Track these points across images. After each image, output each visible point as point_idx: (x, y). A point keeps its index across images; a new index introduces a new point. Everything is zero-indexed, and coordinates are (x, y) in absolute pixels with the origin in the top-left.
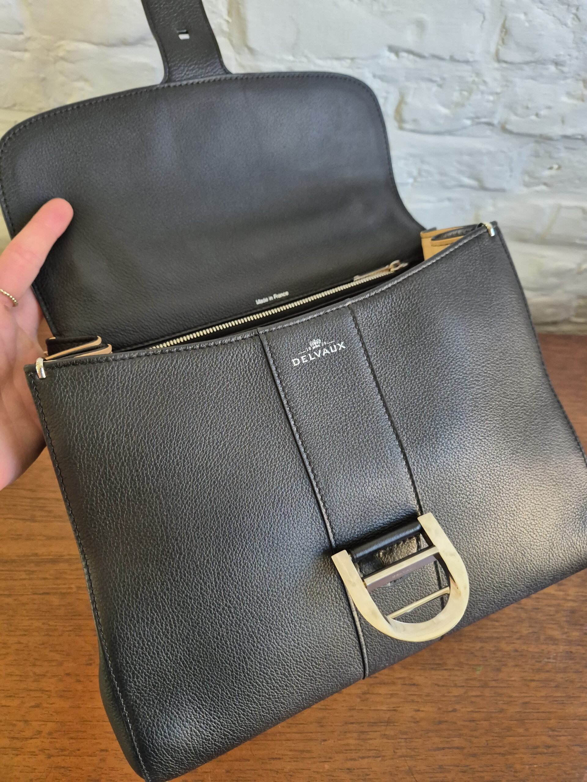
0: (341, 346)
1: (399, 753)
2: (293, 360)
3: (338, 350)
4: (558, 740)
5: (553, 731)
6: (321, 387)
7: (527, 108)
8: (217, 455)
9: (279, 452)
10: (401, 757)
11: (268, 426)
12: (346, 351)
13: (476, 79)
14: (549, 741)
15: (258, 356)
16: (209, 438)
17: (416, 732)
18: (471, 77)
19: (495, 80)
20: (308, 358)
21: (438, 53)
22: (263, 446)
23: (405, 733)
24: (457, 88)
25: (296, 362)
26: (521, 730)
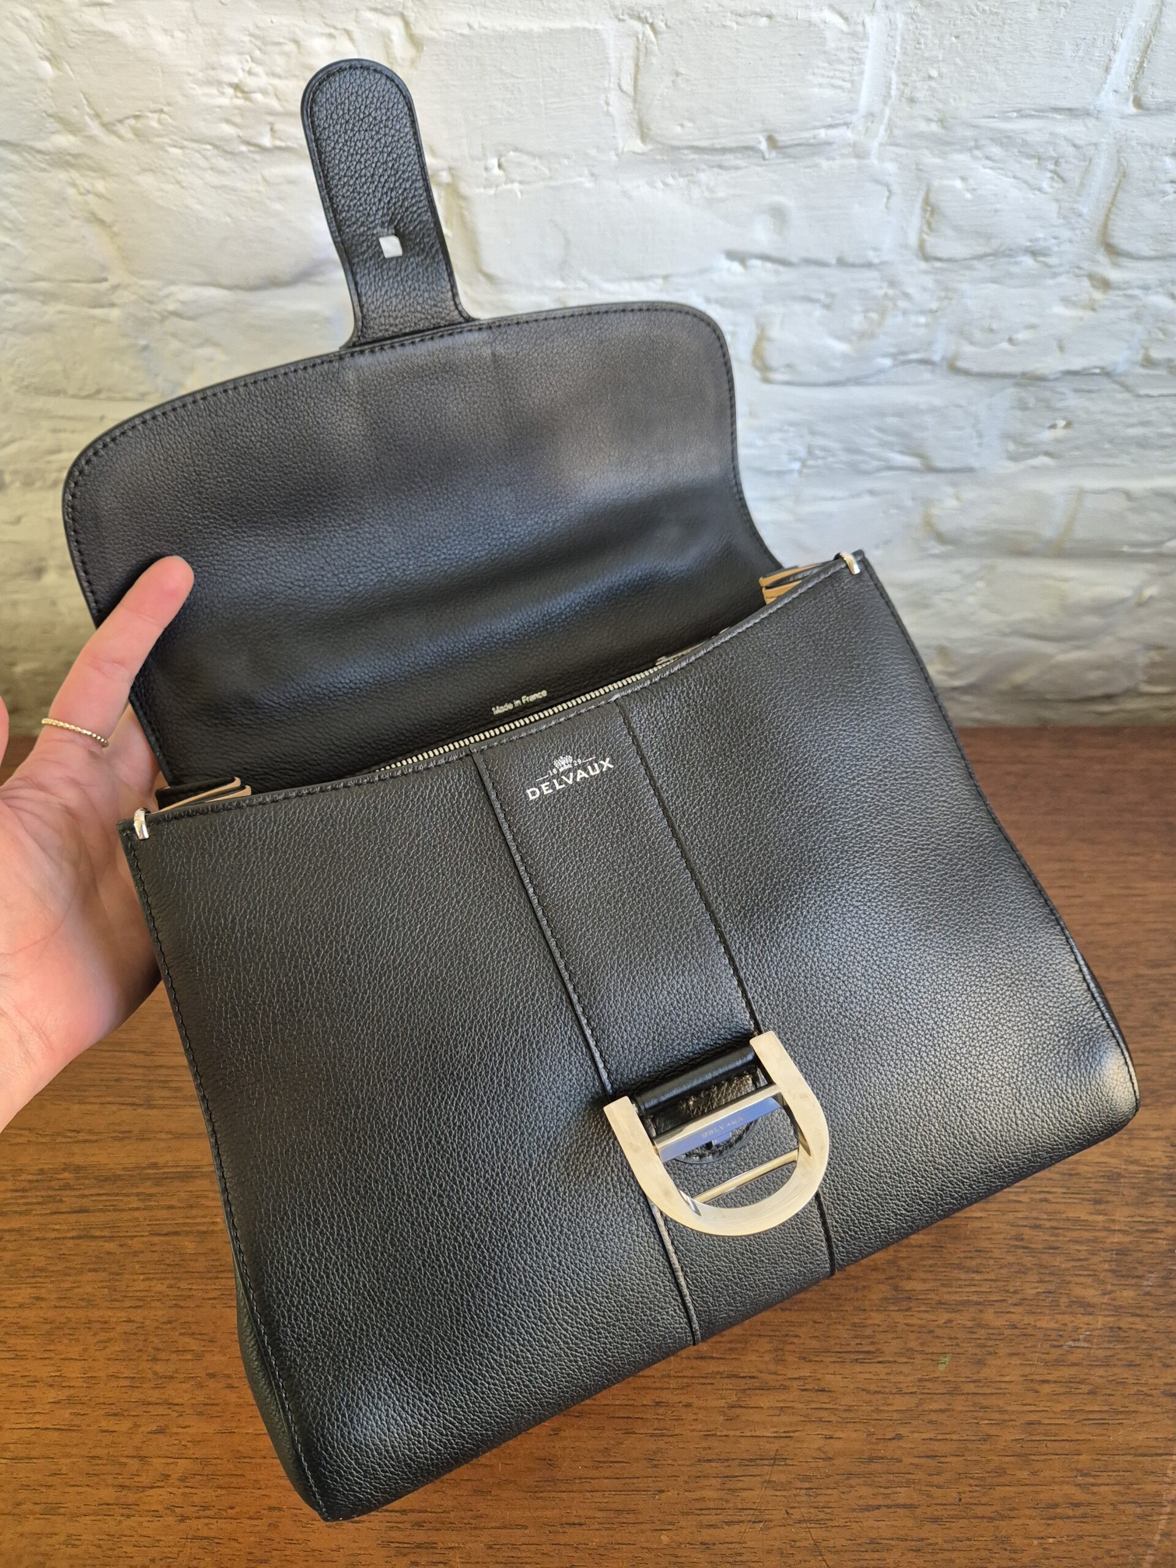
0: (607, 764)
1: (797, 1514)
2: (528, 791)
3: (601, 772)
4: (1094, 1493)
5: (1086, 1475)
6: (577, 831)
7: (991, 331)
8: (410, 946)
9: (510, 938)
10: (800, 1522)
11: (491, 898)
12: (614, 772)
13: (891, 292)
14: (1080, 1496)
15: (472, 788)
16: (398, 920)
17: (828, 1476)
18: (881, 288)
19: (925, 289)
20: (552, 786)
21: (814, 254)
22: (484, 929)
23: (807, 1479)
24: (859, 308)
25: (534, 793)
26: (1024, 1474)
